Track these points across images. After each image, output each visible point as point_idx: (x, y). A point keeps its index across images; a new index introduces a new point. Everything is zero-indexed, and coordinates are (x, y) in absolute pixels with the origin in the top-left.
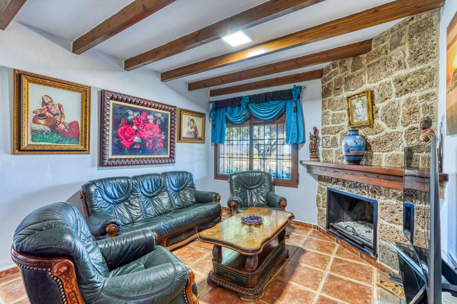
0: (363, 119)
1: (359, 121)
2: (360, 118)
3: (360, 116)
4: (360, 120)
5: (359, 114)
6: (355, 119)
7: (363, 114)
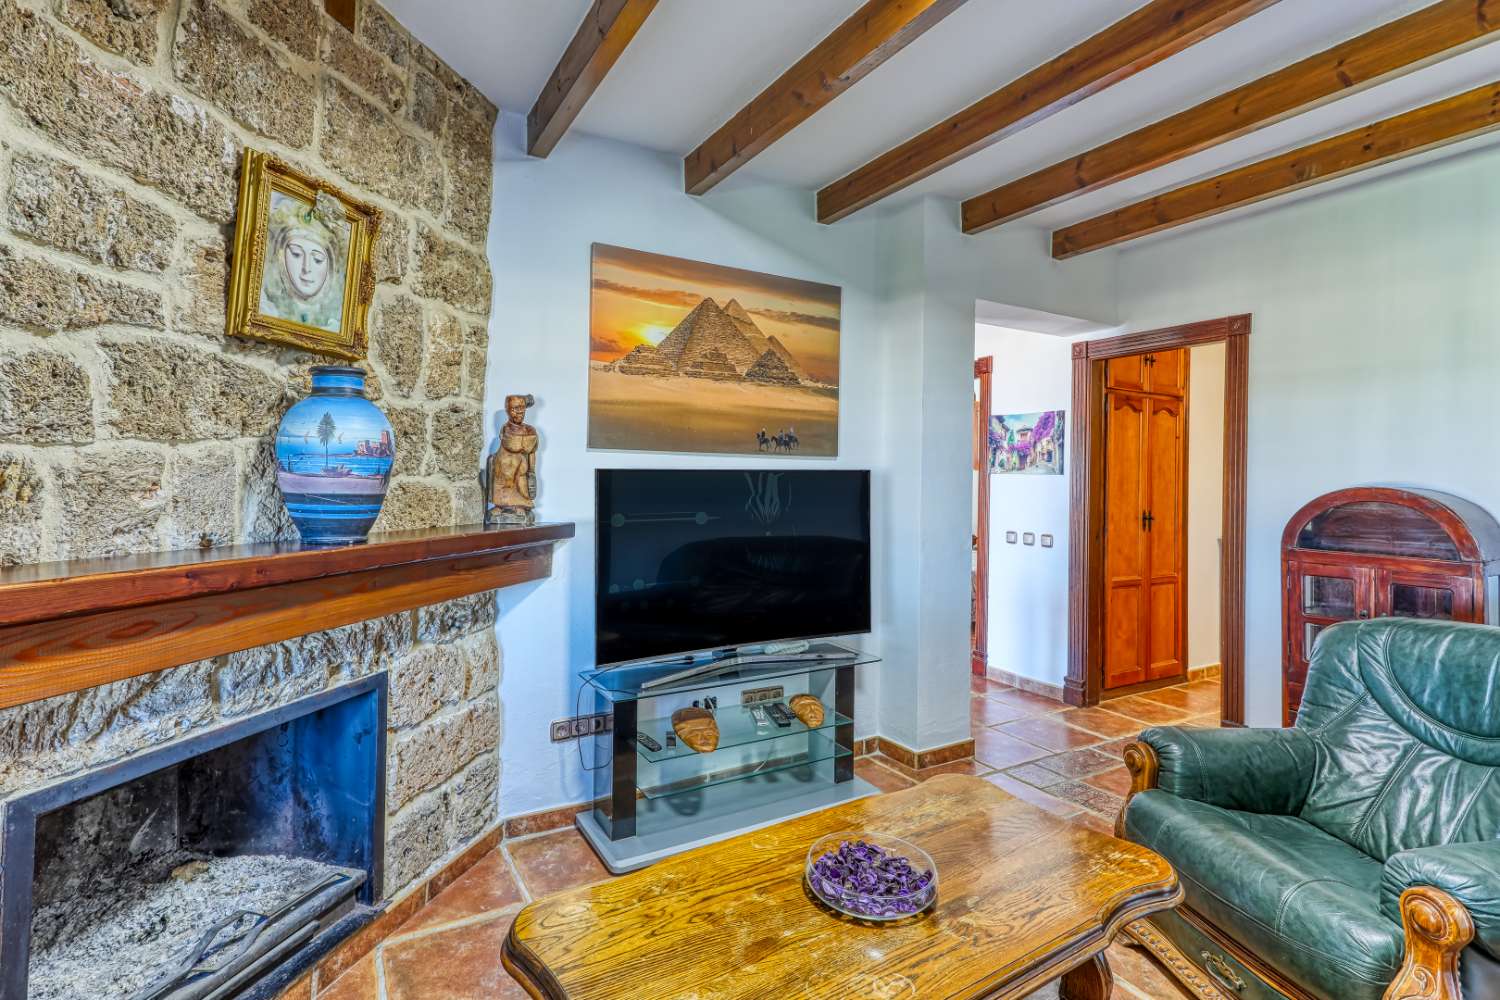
0: (317, 320)
1: (296, 319)
2: (301, 306)
3: (305, 298)
4: (304, 318)
5: (307, 290)
6: (270, 298)
7: (326, 295)
